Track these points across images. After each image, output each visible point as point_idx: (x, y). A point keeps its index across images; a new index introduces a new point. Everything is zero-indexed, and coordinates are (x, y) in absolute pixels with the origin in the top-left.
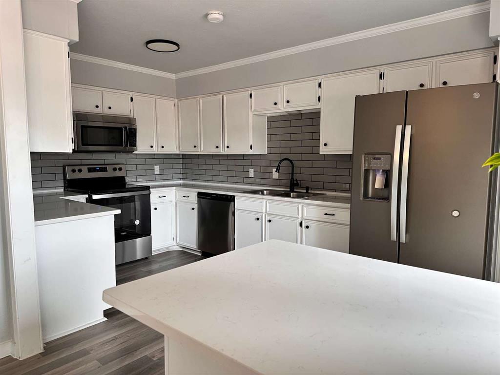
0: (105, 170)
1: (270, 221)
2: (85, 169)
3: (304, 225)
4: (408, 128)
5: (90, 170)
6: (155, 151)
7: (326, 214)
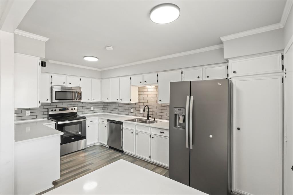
0: (68, 109)
1: (137, 134)
2: (58, 109)
3: (152, 136)
4: (192, 97)
5: (60, 110)
6: (90, 101)
7: (160, 132)
